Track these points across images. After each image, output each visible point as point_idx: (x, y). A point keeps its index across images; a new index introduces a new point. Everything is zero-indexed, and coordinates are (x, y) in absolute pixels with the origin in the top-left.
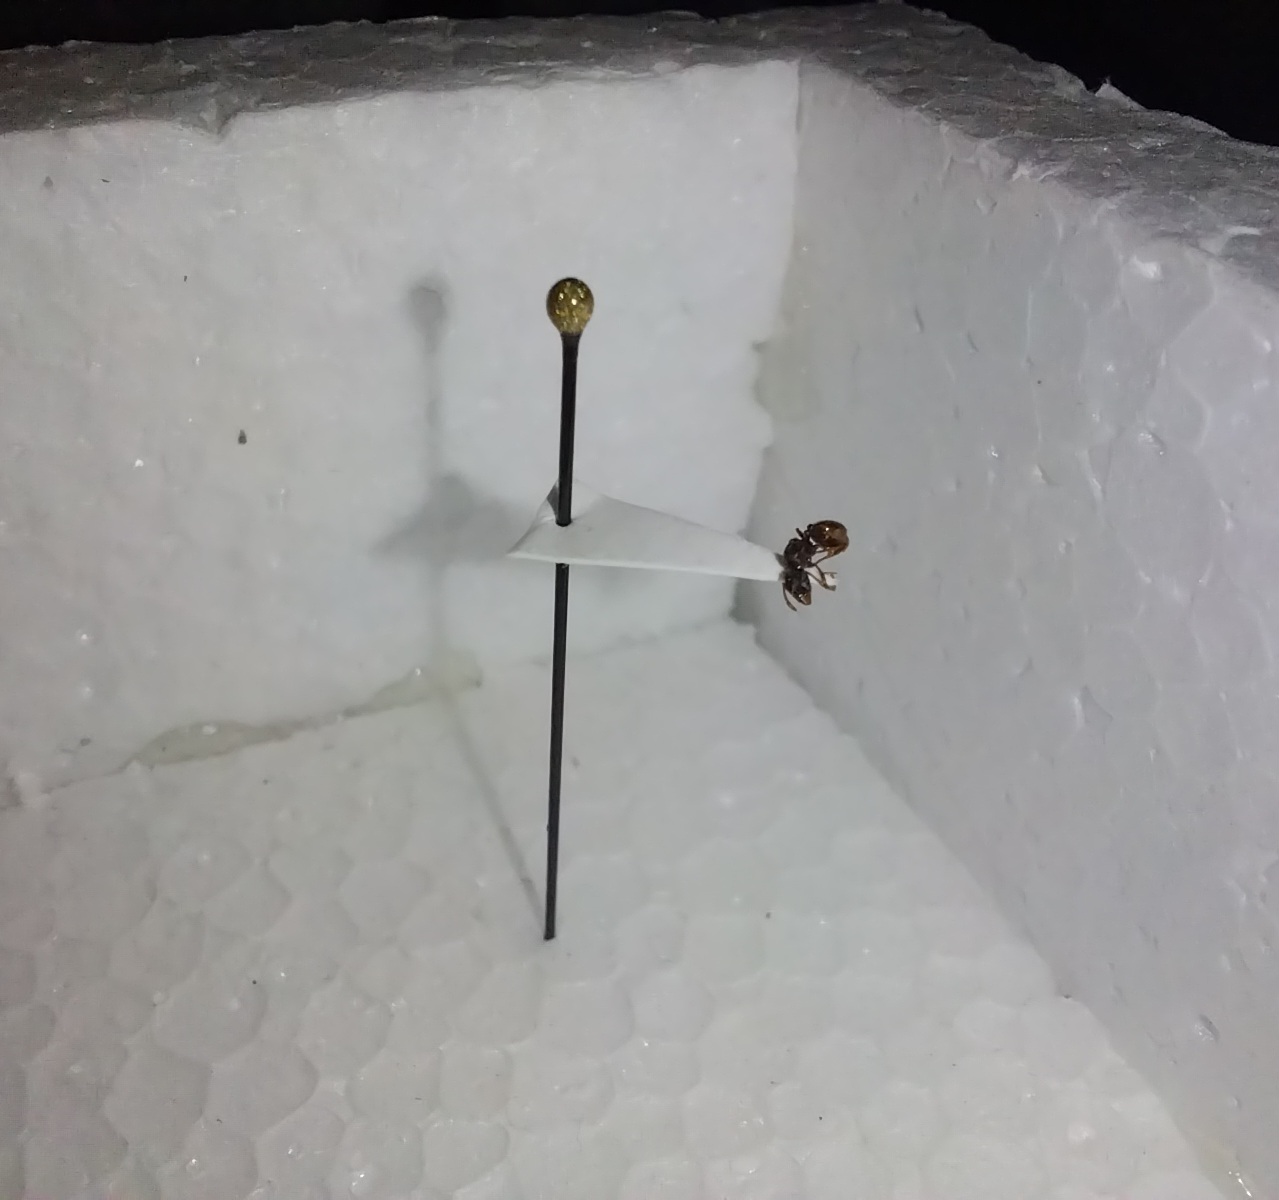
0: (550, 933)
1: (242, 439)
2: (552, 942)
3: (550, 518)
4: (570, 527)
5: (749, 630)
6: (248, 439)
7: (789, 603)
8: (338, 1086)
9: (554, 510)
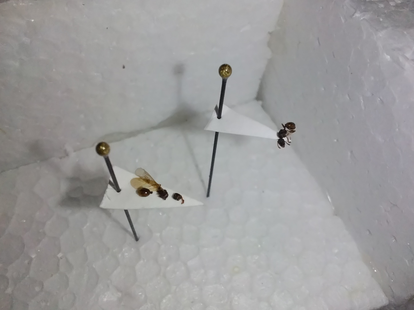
0: (208, 195)
1: (124, 67)
2: (209, 198)
3: (215, 116)
4: (221, 119)
5: (260, 102)
6: (125, 67)
7: (279, 147)
8: (158, 234)
9: (217, 114)
